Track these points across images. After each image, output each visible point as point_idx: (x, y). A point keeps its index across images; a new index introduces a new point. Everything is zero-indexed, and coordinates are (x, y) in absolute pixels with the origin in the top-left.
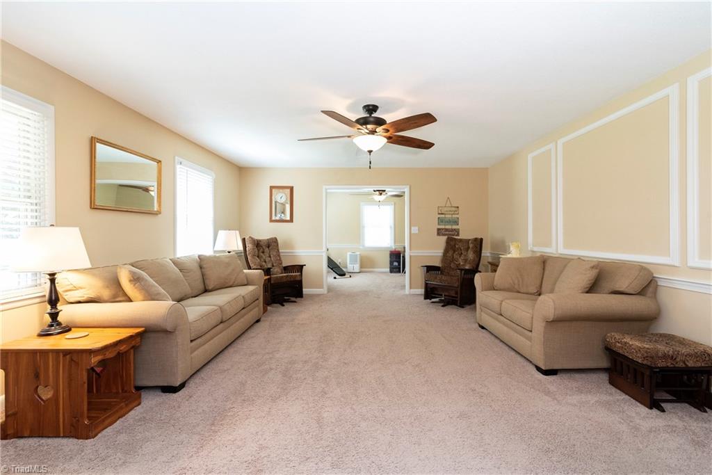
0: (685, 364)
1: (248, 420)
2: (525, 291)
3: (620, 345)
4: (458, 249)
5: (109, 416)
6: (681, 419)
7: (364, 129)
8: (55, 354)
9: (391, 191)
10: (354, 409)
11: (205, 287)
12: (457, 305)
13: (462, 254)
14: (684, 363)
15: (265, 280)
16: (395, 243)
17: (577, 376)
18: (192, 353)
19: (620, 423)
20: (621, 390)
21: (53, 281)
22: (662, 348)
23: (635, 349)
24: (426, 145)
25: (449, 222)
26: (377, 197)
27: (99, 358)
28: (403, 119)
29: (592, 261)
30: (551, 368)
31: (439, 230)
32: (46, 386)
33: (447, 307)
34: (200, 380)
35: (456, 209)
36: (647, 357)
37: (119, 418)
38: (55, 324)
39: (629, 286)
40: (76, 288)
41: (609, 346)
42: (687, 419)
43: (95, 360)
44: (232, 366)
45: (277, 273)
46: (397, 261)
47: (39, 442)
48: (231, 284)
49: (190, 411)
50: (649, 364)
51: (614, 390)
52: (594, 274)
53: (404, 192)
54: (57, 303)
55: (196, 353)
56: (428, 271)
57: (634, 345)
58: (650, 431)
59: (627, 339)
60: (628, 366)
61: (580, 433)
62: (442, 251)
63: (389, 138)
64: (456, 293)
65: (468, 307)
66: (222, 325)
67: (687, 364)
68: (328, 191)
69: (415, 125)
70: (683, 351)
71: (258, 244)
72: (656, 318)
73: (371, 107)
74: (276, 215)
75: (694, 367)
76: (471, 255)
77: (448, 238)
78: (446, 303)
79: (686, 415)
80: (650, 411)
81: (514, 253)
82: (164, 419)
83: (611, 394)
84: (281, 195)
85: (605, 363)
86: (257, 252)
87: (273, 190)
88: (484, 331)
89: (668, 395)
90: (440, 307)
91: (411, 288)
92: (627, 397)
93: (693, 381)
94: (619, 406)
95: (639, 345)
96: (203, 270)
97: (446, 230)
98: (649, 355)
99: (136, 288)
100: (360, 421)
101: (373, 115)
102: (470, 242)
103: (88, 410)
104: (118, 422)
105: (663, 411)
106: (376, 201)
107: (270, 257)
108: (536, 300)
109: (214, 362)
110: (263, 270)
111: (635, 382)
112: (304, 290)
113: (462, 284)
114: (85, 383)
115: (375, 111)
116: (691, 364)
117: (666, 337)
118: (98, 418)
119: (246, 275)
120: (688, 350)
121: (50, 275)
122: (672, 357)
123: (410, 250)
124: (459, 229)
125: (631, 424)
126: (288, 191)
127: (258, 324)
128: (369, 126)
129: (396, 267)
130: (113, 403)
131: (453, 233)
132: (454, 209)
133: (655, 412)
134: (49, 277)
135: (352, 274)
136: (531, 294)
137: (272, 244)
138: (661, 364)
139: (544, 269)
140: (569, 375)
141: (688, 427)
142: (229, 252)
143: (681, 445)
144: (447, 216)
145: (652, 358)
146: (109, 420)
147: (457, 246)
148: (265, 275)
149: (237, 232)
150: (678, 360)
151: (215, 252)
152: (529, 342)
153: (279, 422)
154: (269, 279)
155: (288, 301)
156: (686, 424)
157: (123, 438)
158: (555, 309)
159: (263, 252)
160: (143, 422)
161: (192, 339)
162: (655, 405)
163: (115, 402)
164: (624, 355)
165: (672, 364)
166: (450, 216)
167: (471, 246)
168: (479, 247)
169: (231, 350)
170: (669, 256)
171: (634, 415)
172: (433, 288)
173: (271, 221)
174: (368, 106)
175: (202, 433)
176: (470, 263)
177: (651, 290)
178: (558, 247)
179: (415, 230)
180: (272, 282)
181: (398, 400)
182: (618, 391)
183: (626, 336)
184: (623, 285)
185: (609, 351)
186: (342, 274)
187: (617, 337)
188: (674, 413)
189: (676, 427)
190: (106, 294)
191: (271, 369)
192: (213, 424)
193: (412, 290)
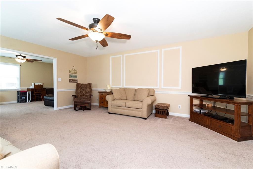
13: (84, 90)
16: (21, 86)
25: (74, 77)
28: (120, 34)
31: (70, 80)
35: (76, 72)
60: (161, 111)
62: (75, 89)
69: (121, 37)
76: (88, 90)
88: (113, 114)
97: (73, 80)
124: (77, 80)
129: (24, 100)
139: (125, 92)
144: (73, 74)
147: (81, 87)
152: (140, 112)
172: (77, 104)
178: (123, 85)
179: (60, 80)
193: (58, 108)
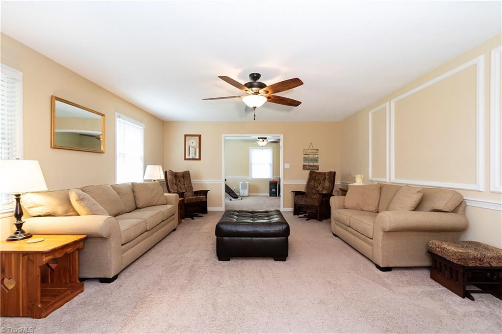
0: (490, 265)
1: (162, 305)
2: (367, 209)
3: (439, 249)
4: (318, 179)
5: (58, 301)
6: (487, 306)
7: (250, 91)
8: (16, 255)
9: (271, 138)
10: (241, 297)
11: (136, 206)
12: (316, 219)
13: (320, 183)
14: (489, 263)
15: (180, 201)
16: (273, 176)
17: (407, 272)
18: (122, 254)
19: (441, 308)
20: (439, 283)
21: (18, 200)
22: (472, 252)
23: (451, 253)
24: (296, 103)
25: (312, 160)
26: (261, 143)
27: (50, 257)
28: (279, 83)
29: (417, 188)
30: (387, 266)
31: (304, 166)
32: (9, 279)
33: (310, 220)
34: (129, 274)
35: (317, 151)
36: (461, 259)
37: (66, 302)
38: (19, 232)
39: (445, 206)
40: (36, 206)
41: (431, 250)
42: (491, 306)
43: (45, 259)
44: (153, 263)
45: (189, 197)
46: (274, 188)
47: (4, 320)
48: (154, 204)
49: (119, 297)
50: (462, 264)
51: (434, 283)
52: (419, 197)
53: (280, 140)
54: (21, 217)
55: (126, 254)
56: (296, 195)
57: (450, 249)
58: (464, 316)
59: (445, 245)
60: (446, 265)
61: (410, 316)
62: (306, 181)
63: (269, 98)
64: (317, 211)
65: (325, 221)
66: (146, 233)
67: (492, 264)
68: (226, 138)
69: (287, 87)
70: (488, 255)
71: (175, 175)
72: (465, 230)
73: (255, 75)
74: (189, 155)
75: (497, 267)
76: (327, 184)
77: (311, 171)
78: (309, 218)
79: (490, 303)
80: (463, 299)
81: (359, 182)
82: (100, 303)
83: (432, 286)
84: (192, 141)
85: (427, 263)
86: (175, 182)
87: (187, 137)
88: (336, 238)
89: (476, 287)
90: (305, 221)
91: (284, 207)
92: (444, 288)
93: (495, 277)
94: (439, 295)
95: (455, 250)
96: (135, 193)
97: (310, 166)
98: (462, 257)
99: (81, 206)
100: (245, 306)
101: (257, 81)
102: (327, 174)
103: (42, 296)
104: (65, 305)
105: (473, 299)
106: (259, 146)
107: (184, 184)
108: (376, 216)
109: (140, 260)
110: (179, 194)
111: (451, 277)
112: (208, 208)
113: (320, 204)
114: (38, 276)
115: (259, 78)
116: (494, 264)
117: (474, 244)
118: (49, 302)
119: (166, 197)
120: (492, 254)
121: (16, 195)
122: (480, 259)
123: (284, 180)
124: (318, 166)
125: (449, 310)
126: (198, 138)
127: (174, 232)
128: (254, 89)
129: (274, 193)
130: (62, 291)
131: (314, 168)
132: (315, 151)
133: (467, 300)
134: (15, 197)
135: (243, 197)
136: (371, 211)
137: (186, 175)
138: (471, 264)
139: (380, 194)
140: (400, 271)
141: (493, 313)
142: (154, 181)
143: (489, 327)
144: (310, 156)
145: (465, 259)
146: (58, 304)
147: (317, 178)
148: (180, 197)
149: (160, 166)
150: (484, 261)
151: (145, 180)
152: (370, 247)
153: (184, 307)
154: (183, 201)
155: (197, 216)
156: (491, 310)
157: (67, 317)
158: (390, 222)
159: (179, 181)
160: (83, 306)
161: (123, 243)
162: (466, 295)
163: (63, 290)
164: (443, 257)
165: (480, 264)
166: (312, 156)
167: (327, 177)
168: (333, 178)
169: (153, 251)
170: (476, 184)
171: (451, 302)
172: (300, 207)
173: (186, 159)
174: (253, 74)
175: (126, 314)
176: (326, 190)
177: (461, 209)
178: (391, 177)
179: (287, 166)
180: (185, 202)
181: (274, 289)
182: (438, 284)
183: (444, 243)
184: (440, 205)
185: (431, 254)
186: (236, 197)
187: (437, 244)
188: (482, 301)
189: (484, 312)
190: (60, 210)
191: (181, 265)
192: (135, 307)
193: (285, 209)
